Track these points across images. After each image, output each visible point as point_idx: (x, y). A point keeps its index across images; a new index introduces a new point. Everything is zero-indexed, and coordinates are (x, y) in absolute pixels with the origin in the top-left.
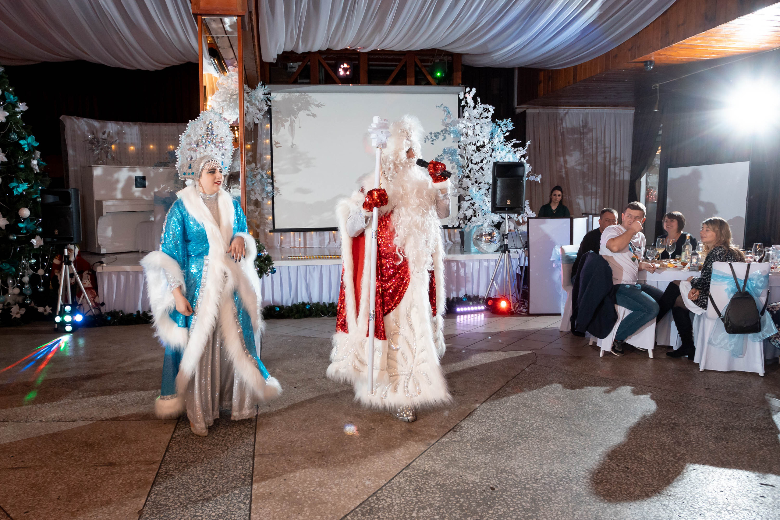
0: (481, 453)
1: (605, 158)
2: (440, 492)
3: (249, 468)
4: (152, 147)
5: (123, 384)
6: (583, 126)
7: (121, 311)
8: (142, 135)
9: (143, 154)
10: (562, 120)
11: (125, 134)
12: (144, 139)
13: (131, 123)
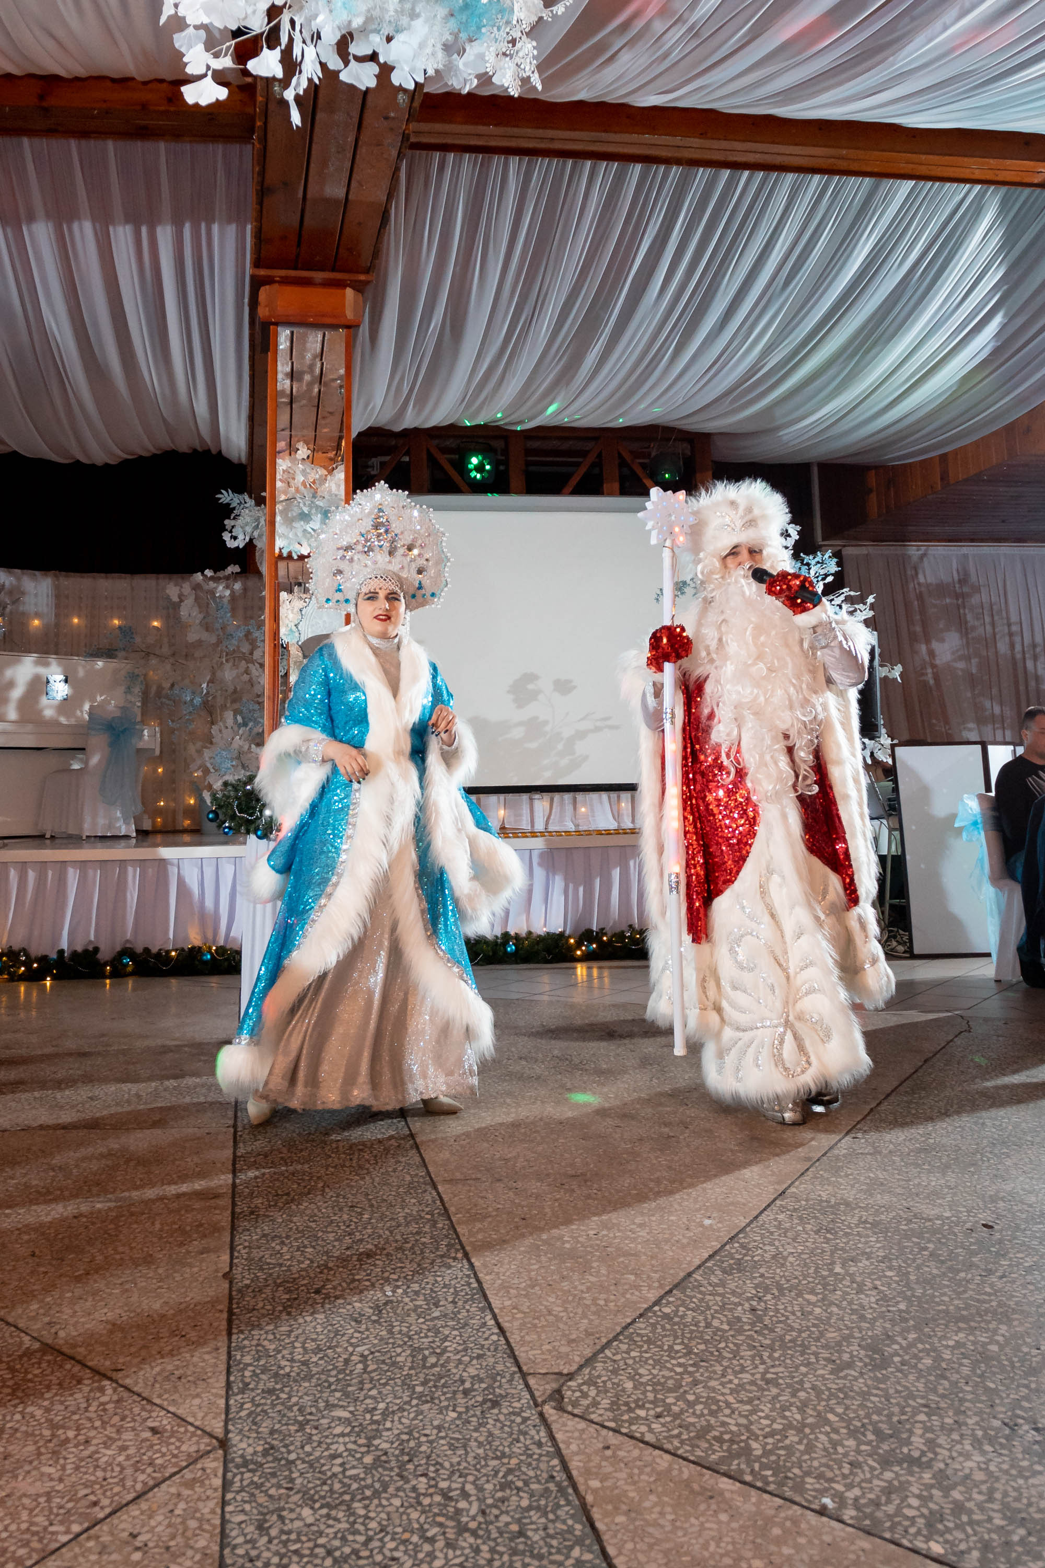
0: (929, 1172)
1: (1012, 646)
2: (875, 1233)
3: (434, 1202)
4: (76, 620)
5: (79, 1072)
6: (960, 581)
7: (24, 950)
8: (57, 597)
9: (57, 635)
10: (915, 569)
11: (23, 593)
12: (62, 604)
13: (37, 573)
